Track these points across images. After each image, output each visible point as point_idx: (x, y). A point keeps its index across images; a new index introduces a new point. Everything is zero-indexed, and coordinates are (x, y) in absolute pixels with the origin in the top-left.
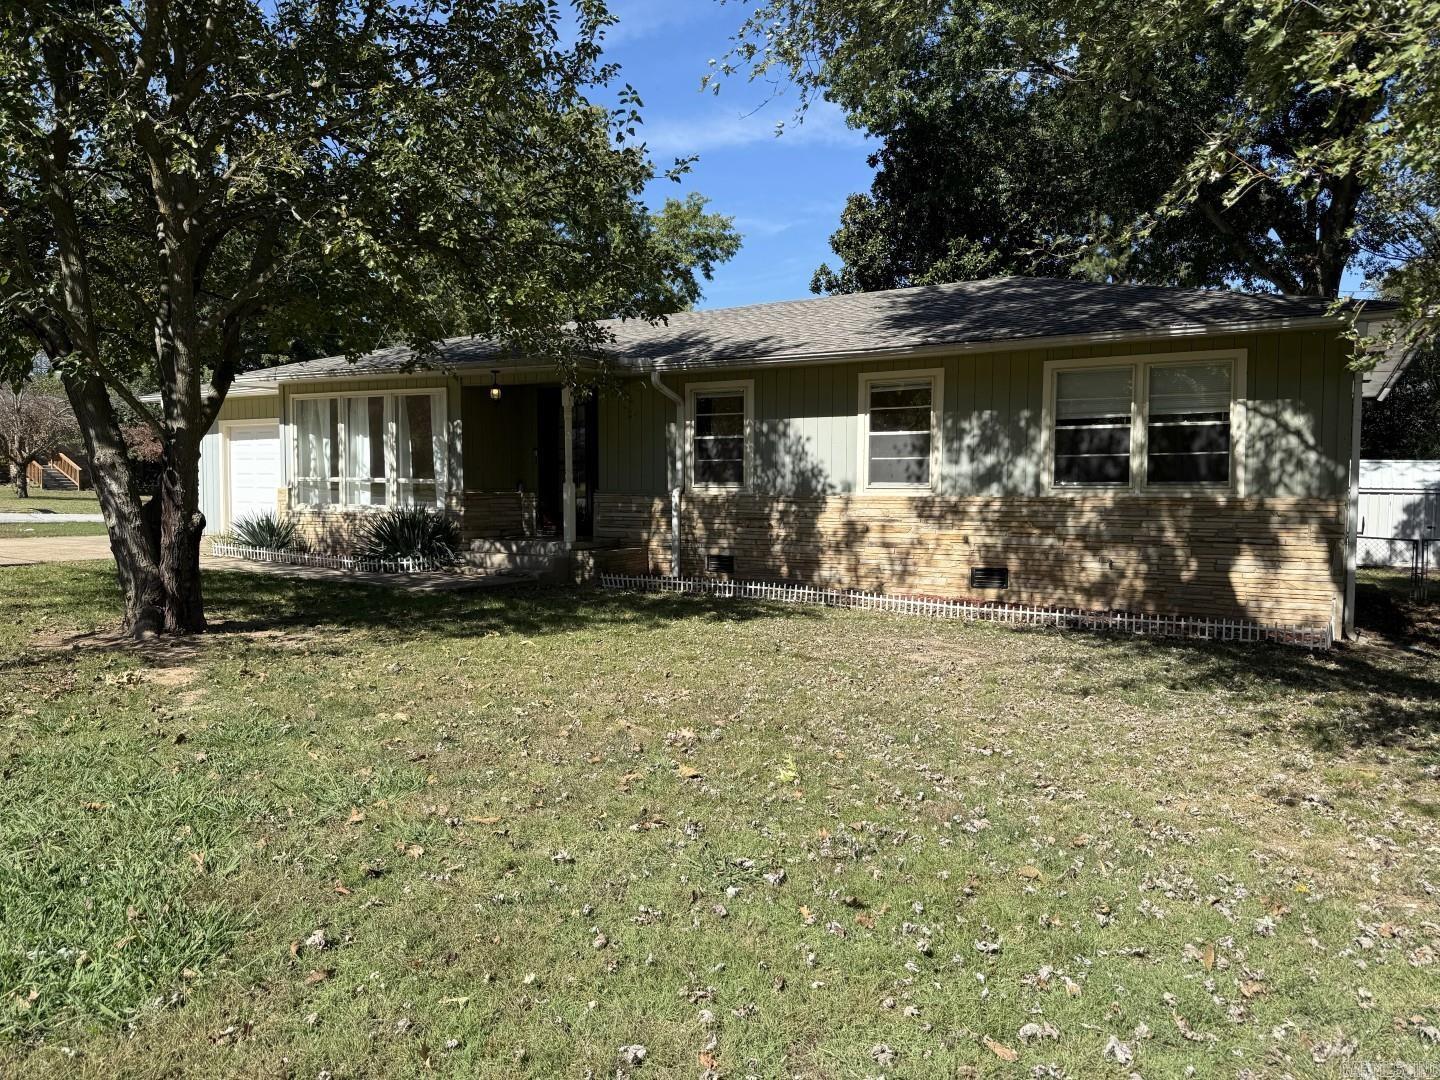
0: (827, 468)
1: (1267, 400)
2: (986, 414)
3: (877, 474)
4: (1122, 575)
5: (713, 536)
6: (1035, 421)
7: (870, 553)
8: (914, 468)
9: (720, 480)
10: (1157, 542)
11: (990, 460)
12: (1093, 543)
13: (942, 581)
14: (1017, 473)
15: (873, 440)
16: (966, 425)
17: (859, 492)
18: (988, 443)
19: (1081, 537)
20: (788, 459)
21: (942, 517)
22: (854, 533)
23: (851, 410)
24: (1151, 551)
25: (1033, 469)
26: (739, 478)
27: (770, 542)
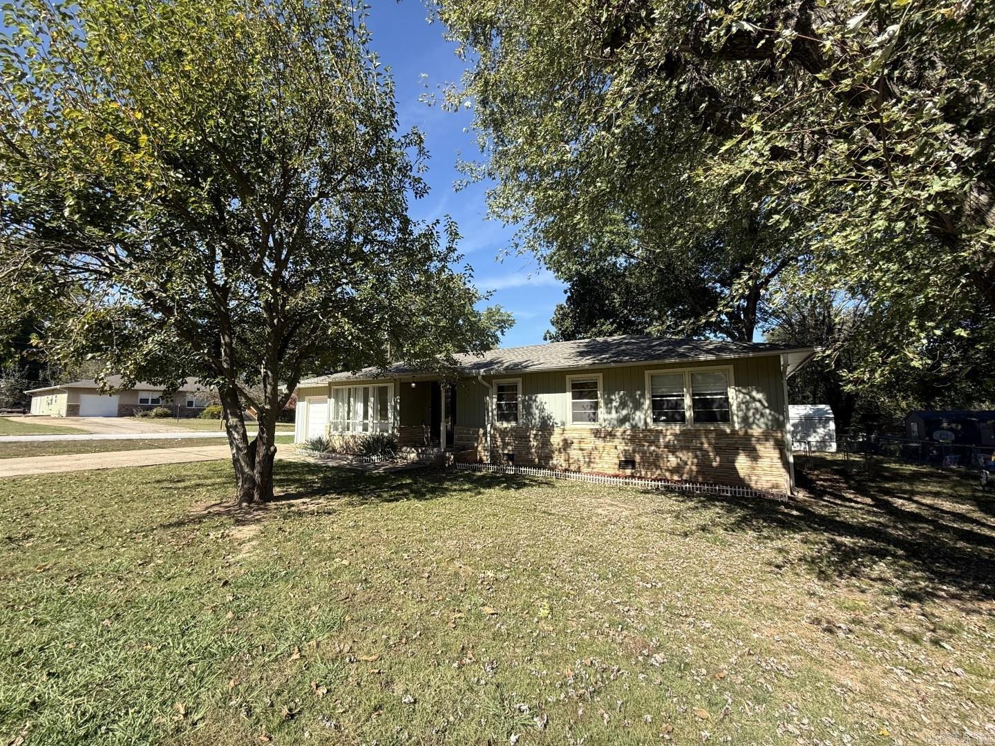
0: (554, 416)
1: (744, 387)
2: (622, 393)
3: (576, 418)
4: (686, 464)
5: (505, 445)
6: (643, 395)
7: (574, 453)
8: (592, 415)
9: (508, 421)
10: (701, 449)
11: (624, 412)
12: (672, 449)
13: (606, 466)
14: (637, 418)
15: (573, 403)
16: (613, 397)
17: (568, 426)
18: (623, 405)
19: (666, 447)
20: (537, 412)
21: (605, 437)
22: (567, 444)
23: (563, 390)
24: (698, 453)
25: (643, 416)
26: (516, 420)
27: (530, 448)
